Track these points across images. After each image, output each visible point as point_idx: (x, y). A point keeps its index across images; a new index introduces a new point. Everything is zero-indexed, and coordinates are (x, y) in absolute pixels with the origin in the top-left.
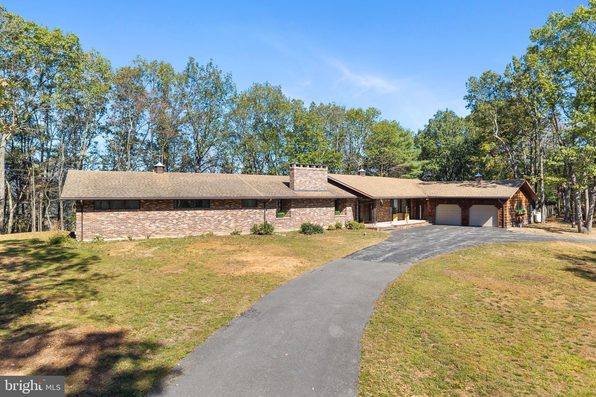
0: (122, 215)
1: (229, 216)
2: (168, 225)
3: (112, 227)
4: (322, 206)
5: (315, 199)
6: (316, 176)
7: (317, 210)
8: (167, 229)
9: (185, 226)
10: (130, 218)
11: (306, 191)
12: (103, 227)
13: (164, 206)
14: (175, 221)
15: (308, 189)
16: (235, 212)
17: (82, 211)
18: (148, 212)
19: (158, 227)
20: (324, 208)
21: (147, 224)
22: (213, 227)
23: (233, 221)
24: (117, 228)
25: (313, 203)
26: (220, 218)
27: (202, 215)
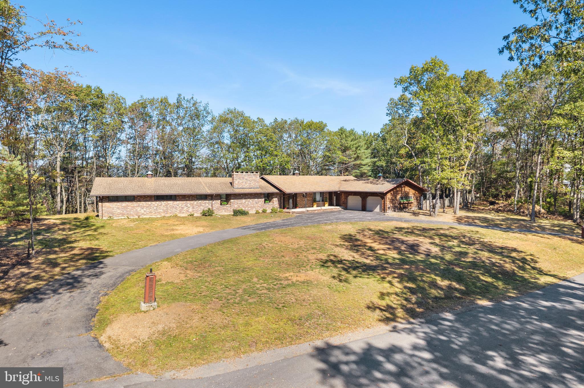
0: (124, 204)
1: (188, 205)
2: (151, 210)
3: (119, 211)
4: (254, 198)
5: (248, 194)
6: (251, 179)
7: (251, 200)
8: (151, 212)
9: (161, 211)
11: (243, 188)
12: (113, 211)
13: (148, 199)
14: (155, 208)
15: (244, 187)
16: (192, 202)
17: (102, 202)
18: (139, 203)
19: (145, 211)
20: (256, 199)
21: (139, 209)
22: (178, 211)
23: (191, 208)
24: (122, 212)
25: (248, 196)
26: (183, 206)
27: (171, 204)
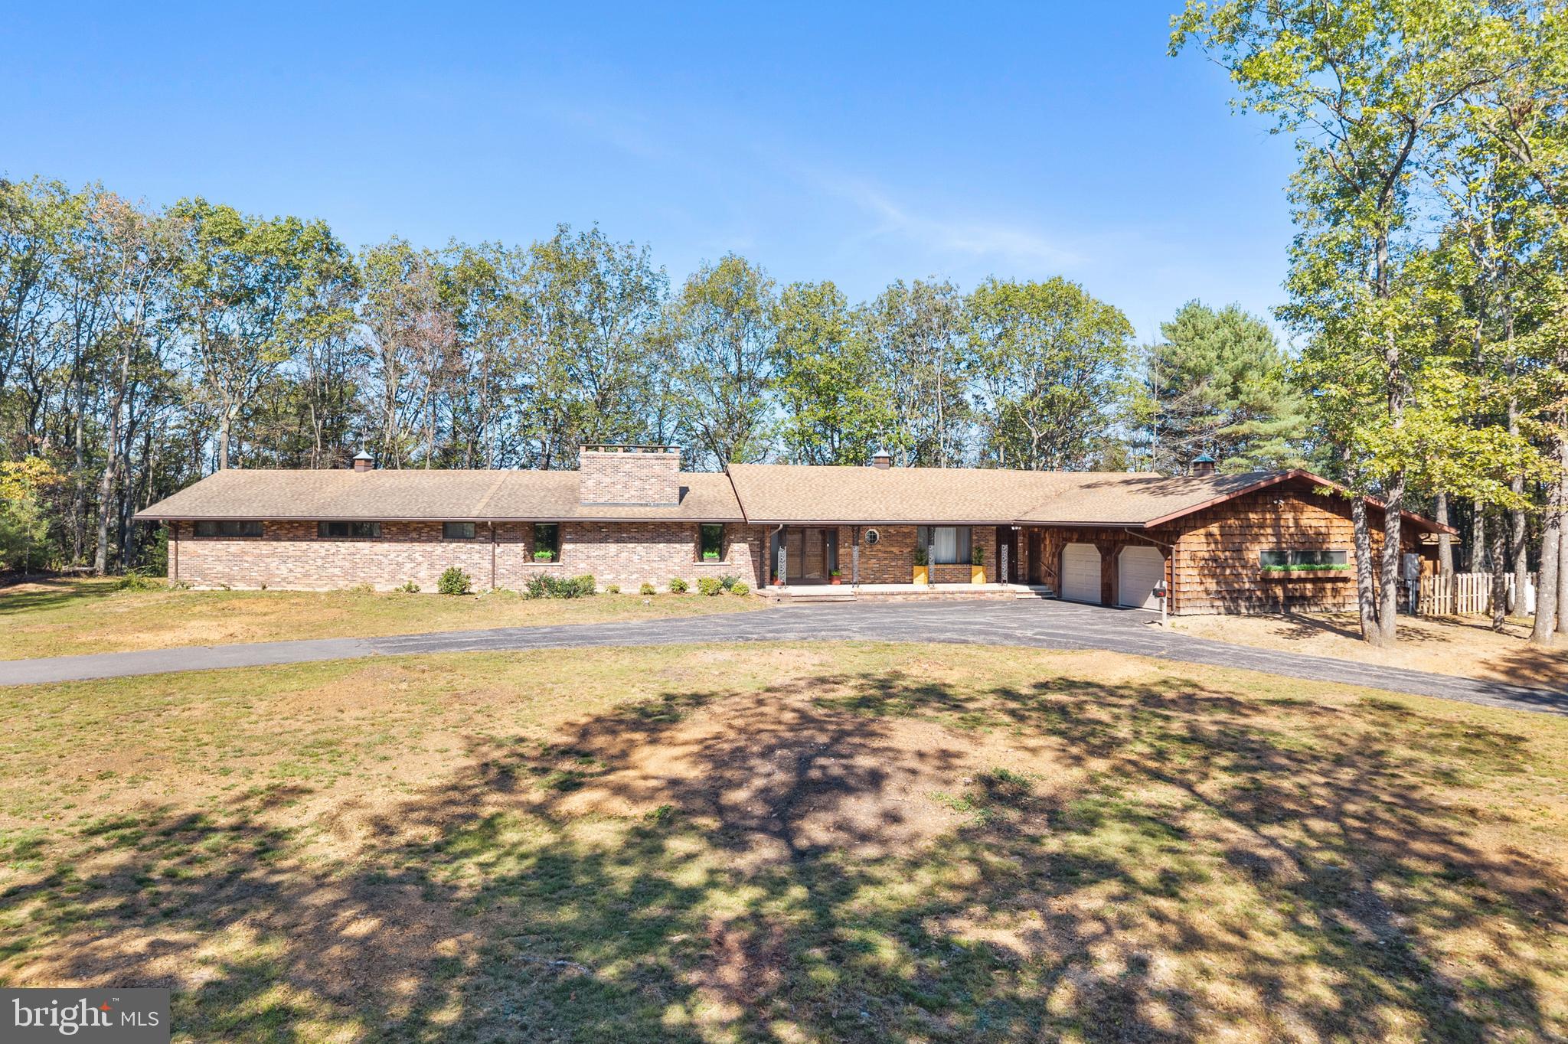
0: (236, 546)
1: (417, 555)
2: (307, 567)
3: (220, 568)
6: (645, 471)
7: (640, 548)
8: (307, 575)
9: (337, 571)
10: (246, 553)
11: (616, 505)
13: (300, 533)
14: (319, 562)
15: (620, 500)
16: (429, 547)
17: (176, 539)
18: (275, 544)
19: (291, 571)
20: (661, 545)
21: (274, 565)
22: (386, 576)
23: (425, 566)
26: (400, 559)
27: (366, 552)
